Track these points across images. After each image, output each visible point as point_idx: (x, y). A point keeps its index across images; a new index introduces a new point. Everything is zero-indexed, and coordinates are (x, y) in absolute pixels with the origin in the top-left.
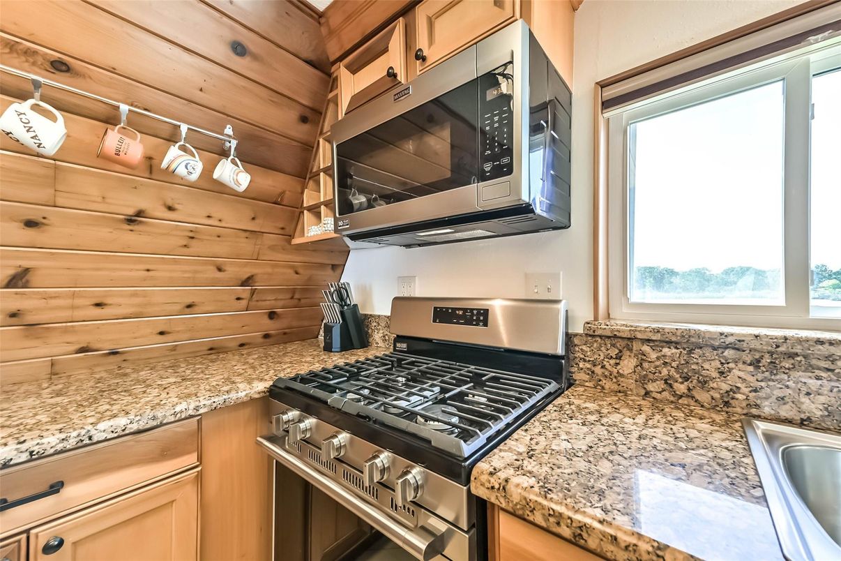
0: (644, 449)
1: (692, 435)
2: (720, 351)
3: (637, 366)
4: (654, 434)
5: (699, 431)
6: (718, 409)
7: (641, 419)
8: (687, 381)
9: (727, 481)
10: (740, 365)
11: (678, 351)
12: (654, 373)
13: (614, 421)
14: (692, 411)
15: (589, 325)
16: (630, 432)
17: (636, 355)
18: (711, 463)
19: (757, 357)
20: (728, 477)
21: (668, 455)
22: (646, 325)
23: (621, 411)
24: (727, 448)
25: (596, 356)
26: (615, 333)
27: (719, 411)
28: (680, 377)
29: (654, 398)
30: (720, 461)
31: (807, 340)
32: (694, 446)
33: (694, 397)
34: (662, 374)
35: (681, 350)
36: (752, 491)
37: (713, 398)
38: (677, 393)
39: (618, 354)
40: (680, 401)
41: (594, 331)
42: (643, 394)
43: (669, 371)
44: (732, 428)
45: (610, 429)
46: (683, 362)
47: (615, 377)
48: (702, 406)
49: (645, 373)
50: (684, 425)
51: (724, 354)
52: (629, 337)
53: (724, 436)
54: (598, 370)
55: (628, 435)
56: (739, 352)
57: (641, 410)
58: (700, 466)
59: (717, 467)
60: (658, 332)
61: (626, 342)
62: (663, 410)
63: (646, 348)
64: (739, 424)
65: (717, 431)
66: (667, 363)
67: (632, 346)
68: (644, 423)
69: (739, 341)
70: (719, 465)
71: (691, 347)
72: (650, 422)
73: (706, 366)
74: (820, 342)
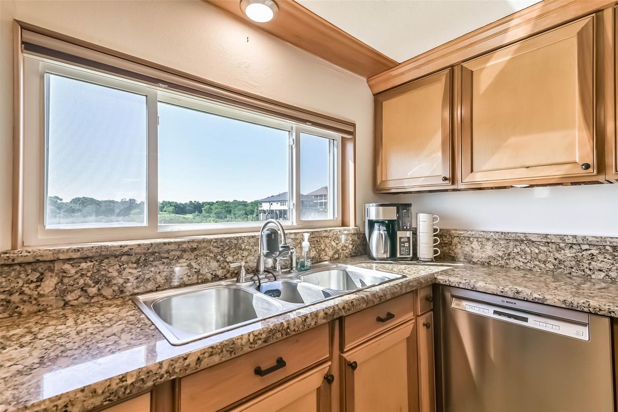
0: (85, 338)
1: (110, 317)
2: (119, 258)
3: (58, 283)
4: (86, 327)
5: (113, 313)
6: (117, 297)
7: (70, 322)
8: (97, 284)
9: (138, 330)
10: (130, 265)
11: (92, 264)
12: (73, 286)
13: (49, 333)
14: (102, 304)
15: (7, 255)
16: (68, 334)
17: (57, 274)
18: (127, 326)
19: (138, 258)
20: (138, 328)
21: (102, 334)
22: (68, 247)
23: (50, 323)
24: (131, 315)
25: (12, 285)
26: (38, 258)
27: (117, 298)
28: (93, 282)
29: (72, 306)
30: (131, 323)
31: (160, 244)
32: (114, 322)
33: (102, 294)
34: (80, 284)
35: (95, 262)
36: (151, 328)
37: (114, 291)
38: (90, 295)
39: (39, 277)
40: (92, 301)
41: (13, 260)
42: (63, 305)
43: (85, 280)
44: (128, 304)
45: (50, 339)
46: (95, 271)
47: (35, 299)
48: (107, 299)
49: (65, 287)
50: (102, 313)
51: (122, 259)
52: (52, 259)
53: (127, 309)
54: (16, 298)
55: (68, 336)
56: (129, 257)
57: (67, 317)
58: (123, 330)
59: (131, 326)
60: (78, 251)
61: (48, 264)
62: (82, 311)
63: (67, 266)
64: (130, 301)
65: (122, 309)
66: (83, 274)
67: (54, 267)
68: (74, 324)
69: (131, 249)
70: (131, 324)
71: (101, 258)
72: (79, 321)
73: (110, 270)
74: (165, 244)
